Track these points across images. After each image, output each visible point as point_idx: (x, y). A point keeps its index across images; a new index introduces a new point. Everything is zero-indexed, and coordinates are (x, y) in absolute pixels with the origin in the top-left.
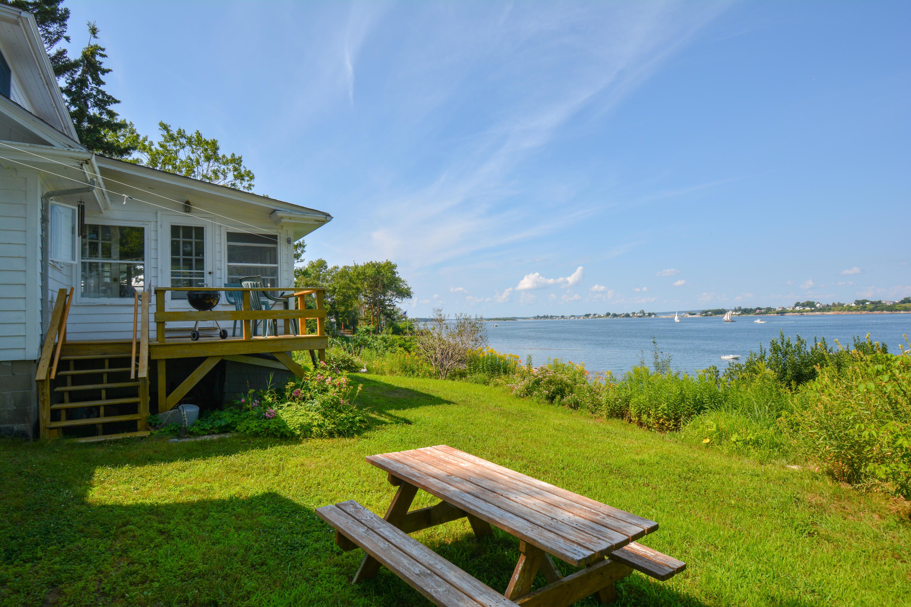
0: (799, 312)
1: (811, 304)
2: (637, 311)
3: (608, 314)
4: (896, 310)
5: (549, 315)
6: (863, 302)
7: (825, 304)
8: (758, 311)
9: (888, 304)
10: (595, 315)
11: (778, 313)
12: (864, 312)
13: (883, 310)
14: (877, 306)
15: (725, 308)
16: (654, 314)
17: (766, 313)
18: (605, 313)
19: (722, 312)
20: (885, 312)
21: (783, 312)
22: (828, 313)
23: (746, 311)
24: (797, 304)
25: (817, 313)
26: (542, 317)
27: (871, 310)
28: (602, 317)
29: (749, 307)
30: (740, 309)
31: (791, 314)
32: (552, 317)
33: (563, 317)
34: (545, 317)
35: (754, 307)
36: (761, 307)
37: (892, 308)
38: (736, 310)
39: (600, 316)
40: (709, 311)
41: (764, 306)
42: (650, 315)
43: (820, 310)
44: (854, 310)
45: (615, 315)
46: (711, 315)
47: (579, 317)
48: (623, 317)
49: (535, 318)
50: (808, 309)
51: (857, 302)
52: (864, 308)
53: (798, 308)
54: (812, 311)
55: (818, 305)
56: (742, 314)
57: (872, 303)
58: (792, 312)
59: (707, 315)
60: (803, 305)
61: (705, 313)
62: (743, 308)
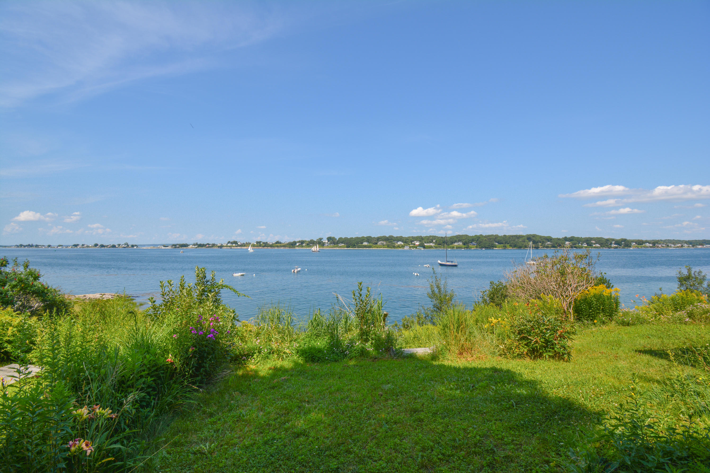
0: (230, 246)
1: (236, 243)
2: (122, 243)
3: (96, 245)
4: (274, 247)
5: (34, 244)
6: (260, 242)
7: (242, 243)
8: (207, 246)
9: (270, 244)
10: (83, 245)
11: (218, 247)
12: (260, 248)
13: (268, 247)
14: (266, 245)
15: (188, 243)
16: (136, 246)
17: (212, 247)
18: (93, 244)
19: (186, 245)
20: (269, 248)
21: (221, 247)
22: (244, 248)
23: (201, 246)
24: (229, 242)
25: (239, 248)
26: (26, 246)
27: (263, 247)
28: (90, 247)
29: (202, 243)
30: (197, 244)
31: (226, 248)
32: (37, 246)
33: (49, 246)
34: (29, 246)
35: (205, 243)
36: (210, 243)
37: (272, 246)
38: (194, 245)
39: (88, 247)
40: (177, 244)
41: (211, 243)
42: (133, 246)
43: (240, 246)
44: (256, 246)
45: (102, 246)
46: (178, 247)
47: (67, 247)
48: (110, 247)
49: (18, 246)
50: (234, 245)
51: (257, 242)
52: (260, 246)
53: (229, 245)
54: (236, 246)
55: (239, 243)
56: (198, 247)
57: (264, 243)
58: (226, 246)
59: (176, 247)
60: (232, 243)
61: (175, 246)
62: (198, 243)
